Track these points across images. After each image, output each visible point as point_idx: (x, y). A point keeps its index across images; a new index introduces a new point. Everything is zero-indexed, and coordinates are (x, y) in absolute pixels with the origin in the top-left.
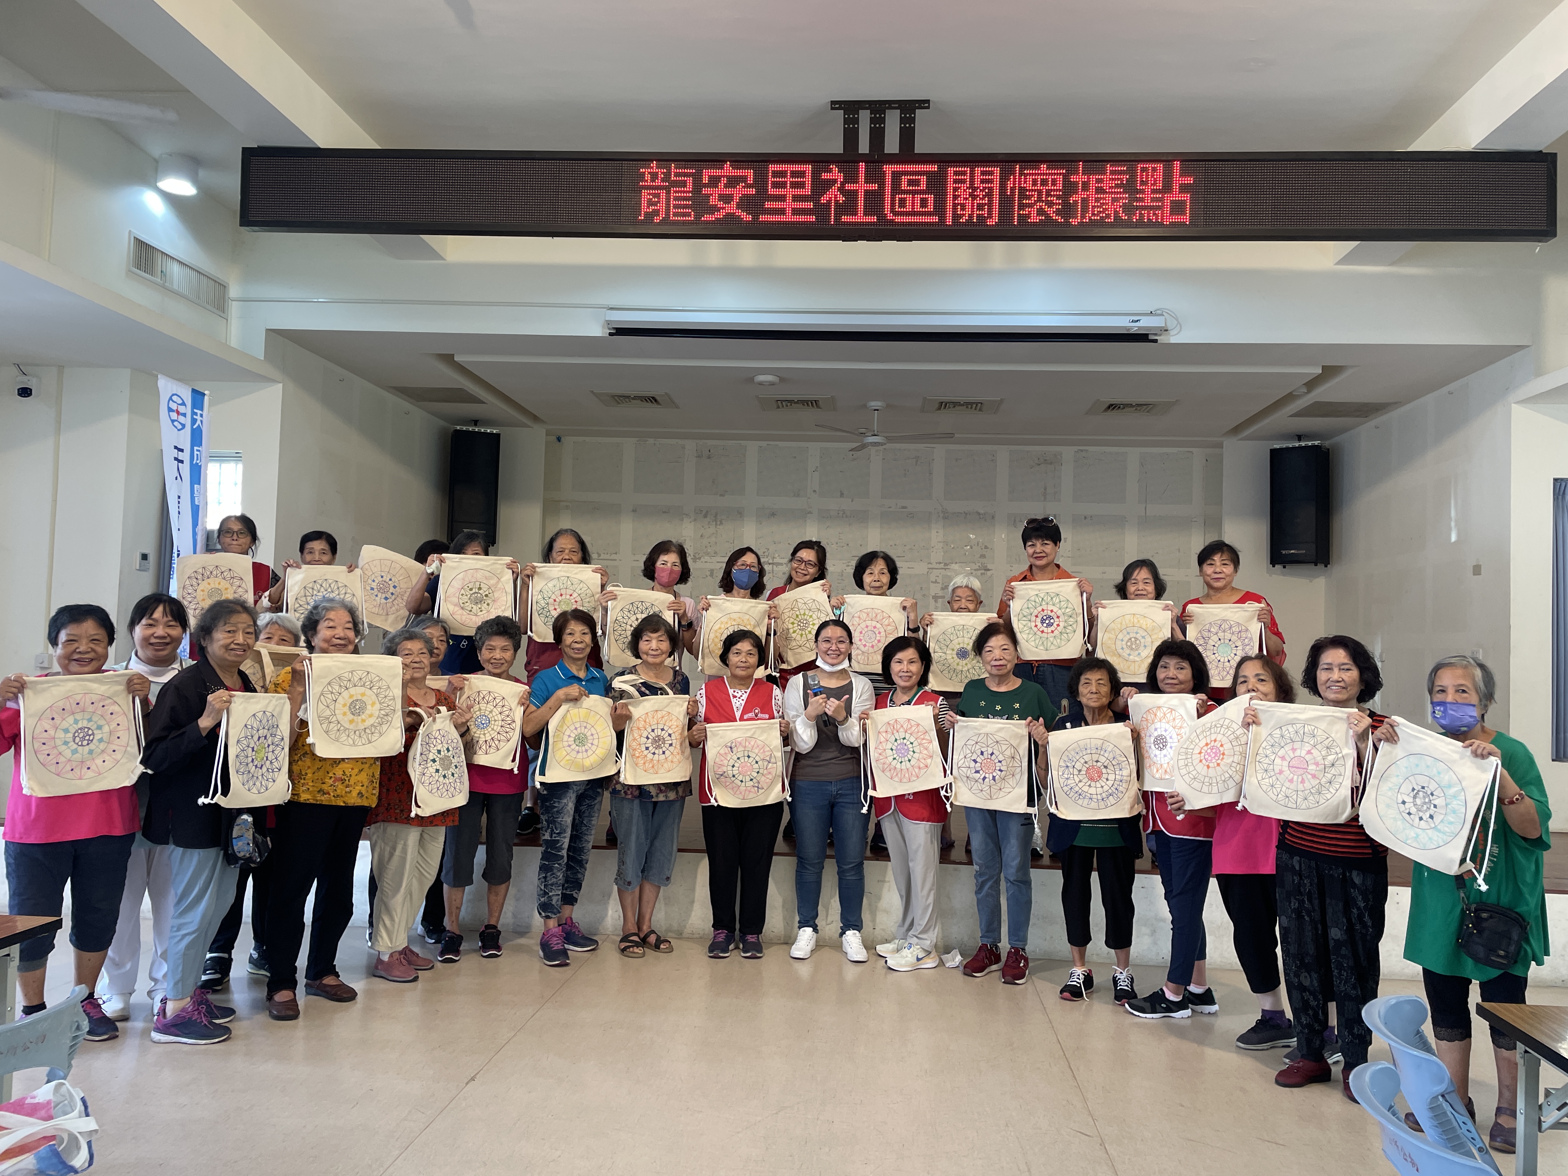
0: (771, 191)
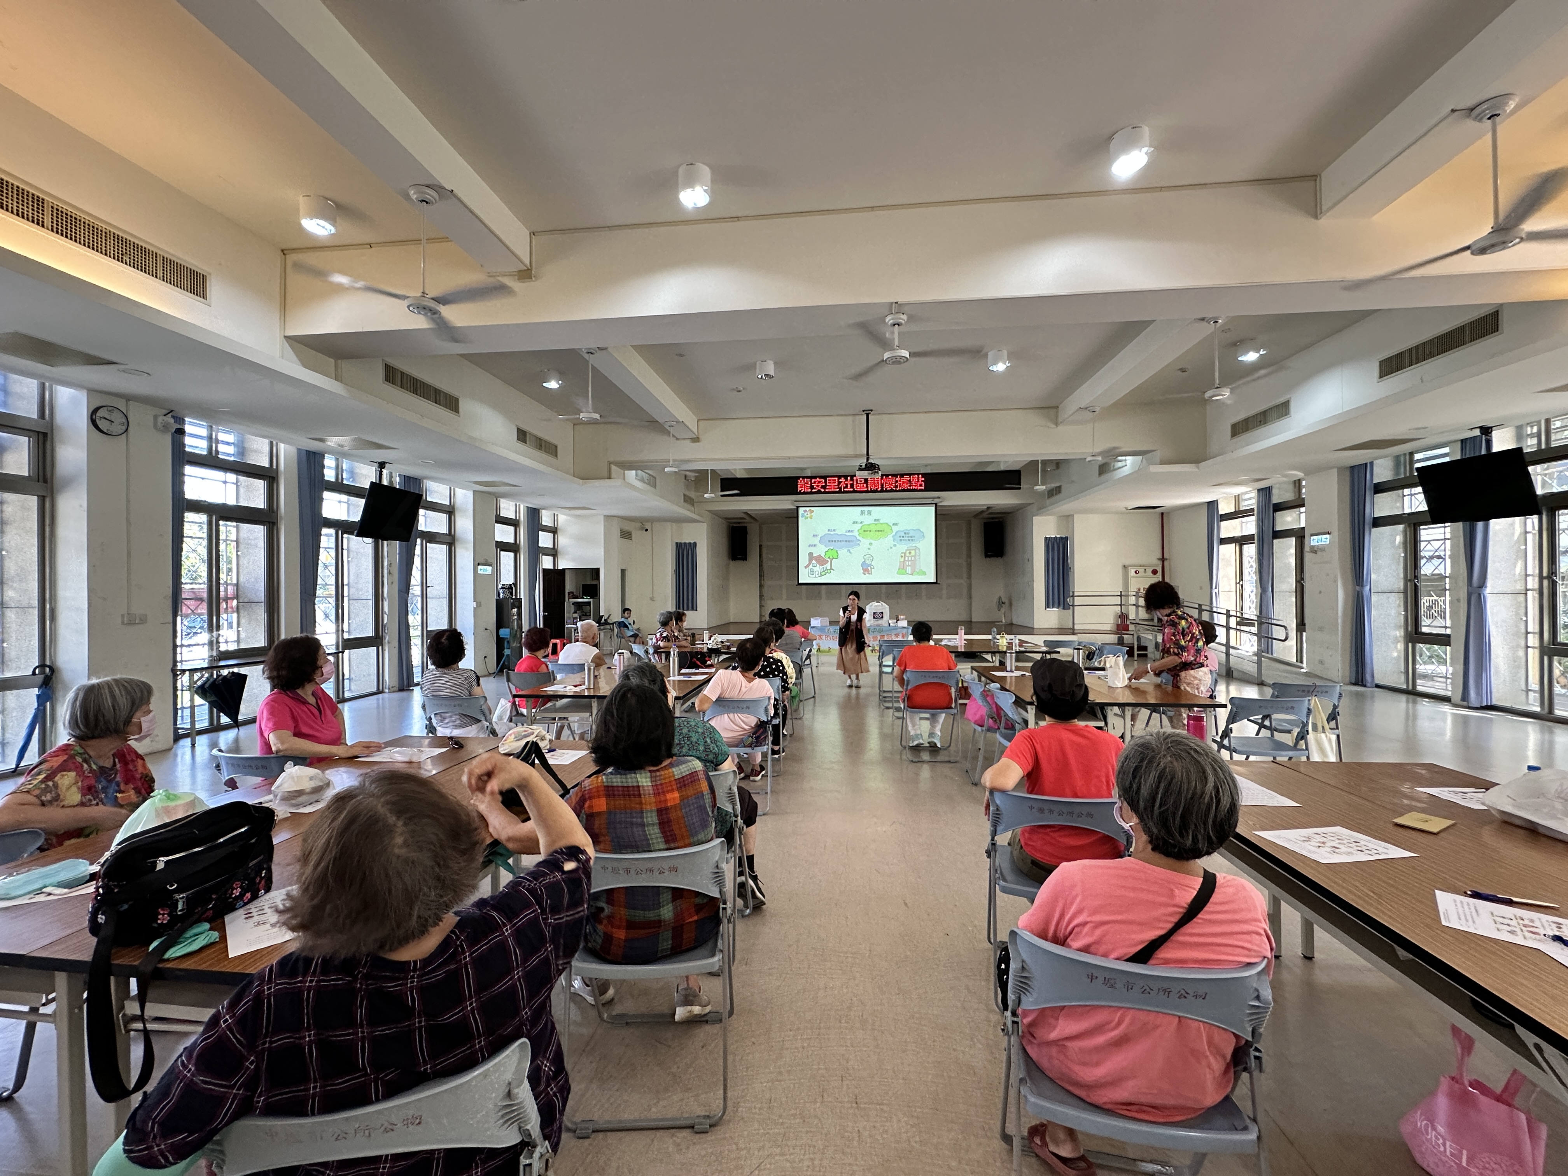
0: (828, 484)
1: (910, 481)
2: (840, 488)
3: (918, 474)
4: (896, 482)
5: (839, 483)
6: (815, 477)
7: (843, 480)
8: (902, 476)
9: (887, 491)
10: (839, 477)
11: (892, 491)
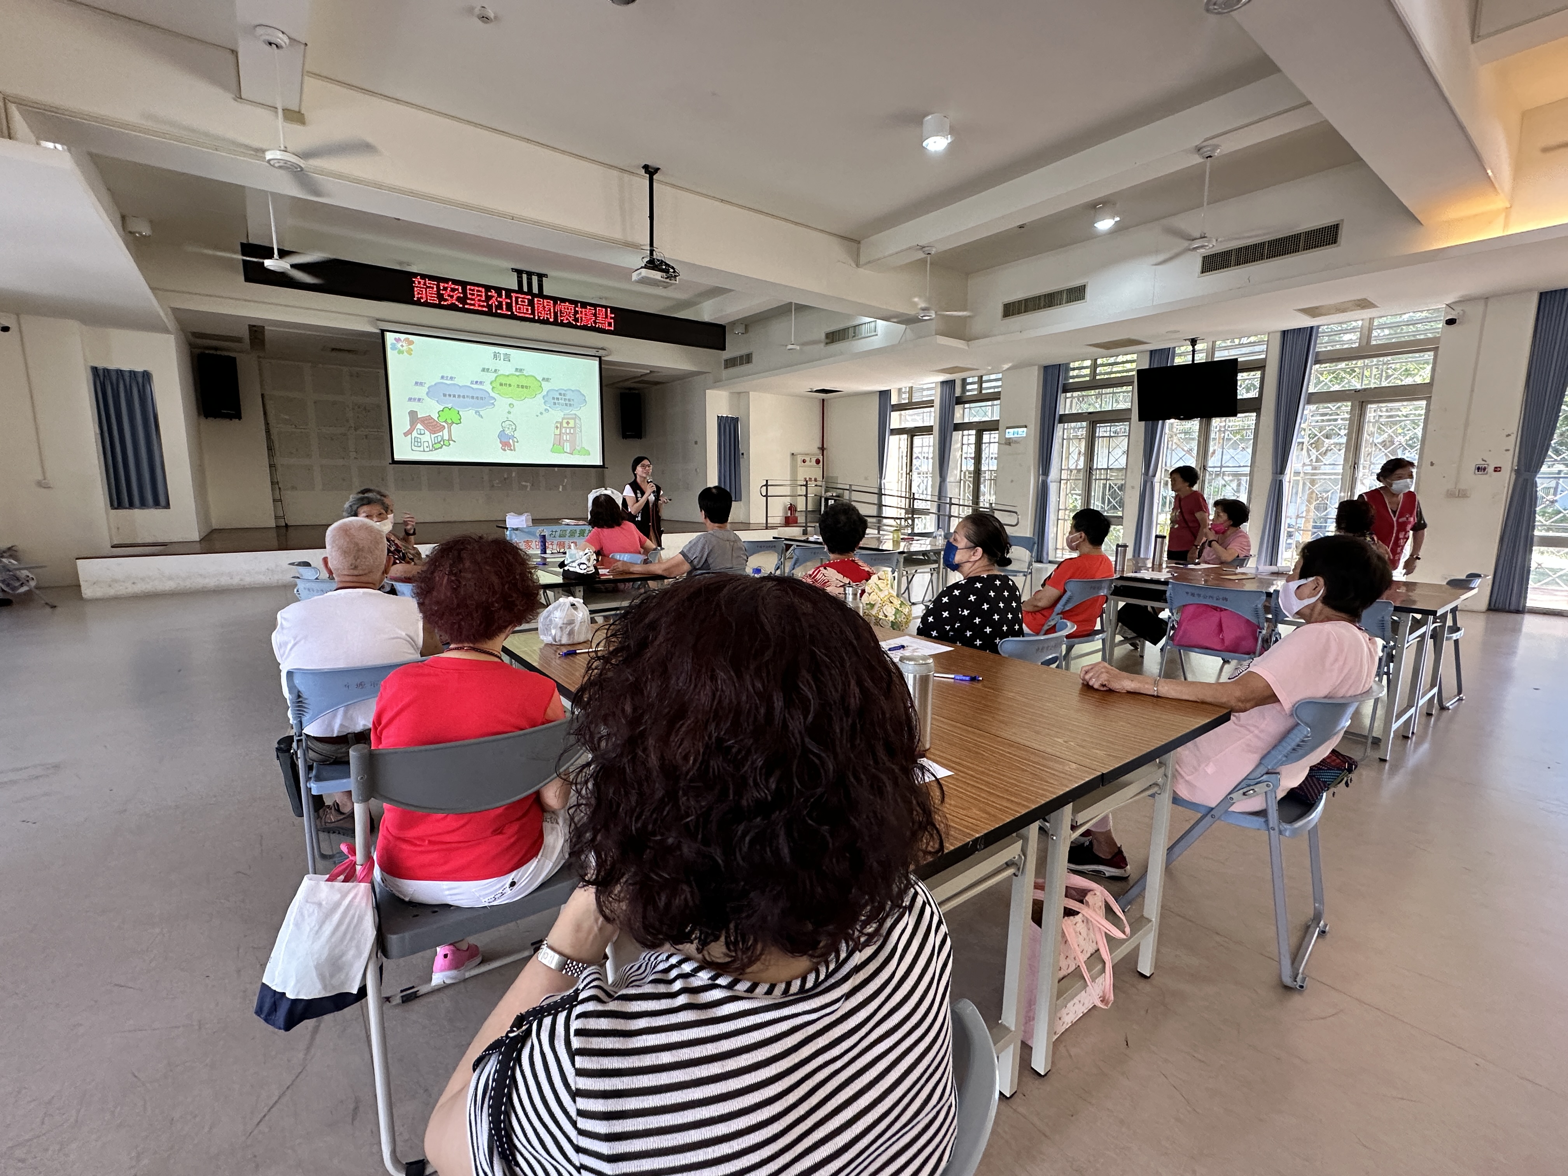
0: (469, 296)
1: (595, 315)
2: (490, 307)
3: (606, 307)
4: (576, 312)
5: (488, 298)
6: (446, 280)
7: (493, 293)
8: (584, 305)
9: (562, 325)
10: (488, 288)
11: (569, 325)
